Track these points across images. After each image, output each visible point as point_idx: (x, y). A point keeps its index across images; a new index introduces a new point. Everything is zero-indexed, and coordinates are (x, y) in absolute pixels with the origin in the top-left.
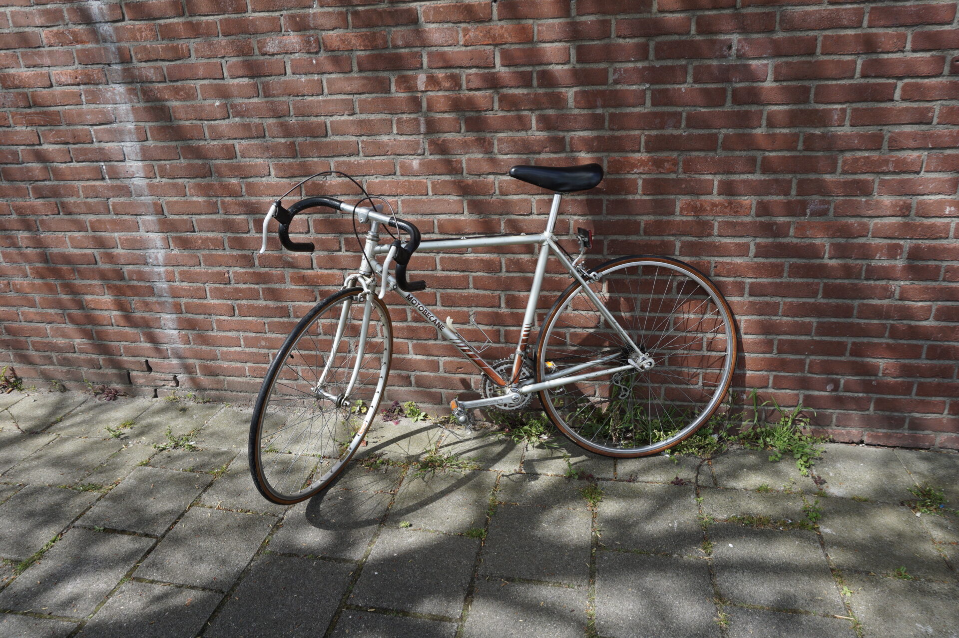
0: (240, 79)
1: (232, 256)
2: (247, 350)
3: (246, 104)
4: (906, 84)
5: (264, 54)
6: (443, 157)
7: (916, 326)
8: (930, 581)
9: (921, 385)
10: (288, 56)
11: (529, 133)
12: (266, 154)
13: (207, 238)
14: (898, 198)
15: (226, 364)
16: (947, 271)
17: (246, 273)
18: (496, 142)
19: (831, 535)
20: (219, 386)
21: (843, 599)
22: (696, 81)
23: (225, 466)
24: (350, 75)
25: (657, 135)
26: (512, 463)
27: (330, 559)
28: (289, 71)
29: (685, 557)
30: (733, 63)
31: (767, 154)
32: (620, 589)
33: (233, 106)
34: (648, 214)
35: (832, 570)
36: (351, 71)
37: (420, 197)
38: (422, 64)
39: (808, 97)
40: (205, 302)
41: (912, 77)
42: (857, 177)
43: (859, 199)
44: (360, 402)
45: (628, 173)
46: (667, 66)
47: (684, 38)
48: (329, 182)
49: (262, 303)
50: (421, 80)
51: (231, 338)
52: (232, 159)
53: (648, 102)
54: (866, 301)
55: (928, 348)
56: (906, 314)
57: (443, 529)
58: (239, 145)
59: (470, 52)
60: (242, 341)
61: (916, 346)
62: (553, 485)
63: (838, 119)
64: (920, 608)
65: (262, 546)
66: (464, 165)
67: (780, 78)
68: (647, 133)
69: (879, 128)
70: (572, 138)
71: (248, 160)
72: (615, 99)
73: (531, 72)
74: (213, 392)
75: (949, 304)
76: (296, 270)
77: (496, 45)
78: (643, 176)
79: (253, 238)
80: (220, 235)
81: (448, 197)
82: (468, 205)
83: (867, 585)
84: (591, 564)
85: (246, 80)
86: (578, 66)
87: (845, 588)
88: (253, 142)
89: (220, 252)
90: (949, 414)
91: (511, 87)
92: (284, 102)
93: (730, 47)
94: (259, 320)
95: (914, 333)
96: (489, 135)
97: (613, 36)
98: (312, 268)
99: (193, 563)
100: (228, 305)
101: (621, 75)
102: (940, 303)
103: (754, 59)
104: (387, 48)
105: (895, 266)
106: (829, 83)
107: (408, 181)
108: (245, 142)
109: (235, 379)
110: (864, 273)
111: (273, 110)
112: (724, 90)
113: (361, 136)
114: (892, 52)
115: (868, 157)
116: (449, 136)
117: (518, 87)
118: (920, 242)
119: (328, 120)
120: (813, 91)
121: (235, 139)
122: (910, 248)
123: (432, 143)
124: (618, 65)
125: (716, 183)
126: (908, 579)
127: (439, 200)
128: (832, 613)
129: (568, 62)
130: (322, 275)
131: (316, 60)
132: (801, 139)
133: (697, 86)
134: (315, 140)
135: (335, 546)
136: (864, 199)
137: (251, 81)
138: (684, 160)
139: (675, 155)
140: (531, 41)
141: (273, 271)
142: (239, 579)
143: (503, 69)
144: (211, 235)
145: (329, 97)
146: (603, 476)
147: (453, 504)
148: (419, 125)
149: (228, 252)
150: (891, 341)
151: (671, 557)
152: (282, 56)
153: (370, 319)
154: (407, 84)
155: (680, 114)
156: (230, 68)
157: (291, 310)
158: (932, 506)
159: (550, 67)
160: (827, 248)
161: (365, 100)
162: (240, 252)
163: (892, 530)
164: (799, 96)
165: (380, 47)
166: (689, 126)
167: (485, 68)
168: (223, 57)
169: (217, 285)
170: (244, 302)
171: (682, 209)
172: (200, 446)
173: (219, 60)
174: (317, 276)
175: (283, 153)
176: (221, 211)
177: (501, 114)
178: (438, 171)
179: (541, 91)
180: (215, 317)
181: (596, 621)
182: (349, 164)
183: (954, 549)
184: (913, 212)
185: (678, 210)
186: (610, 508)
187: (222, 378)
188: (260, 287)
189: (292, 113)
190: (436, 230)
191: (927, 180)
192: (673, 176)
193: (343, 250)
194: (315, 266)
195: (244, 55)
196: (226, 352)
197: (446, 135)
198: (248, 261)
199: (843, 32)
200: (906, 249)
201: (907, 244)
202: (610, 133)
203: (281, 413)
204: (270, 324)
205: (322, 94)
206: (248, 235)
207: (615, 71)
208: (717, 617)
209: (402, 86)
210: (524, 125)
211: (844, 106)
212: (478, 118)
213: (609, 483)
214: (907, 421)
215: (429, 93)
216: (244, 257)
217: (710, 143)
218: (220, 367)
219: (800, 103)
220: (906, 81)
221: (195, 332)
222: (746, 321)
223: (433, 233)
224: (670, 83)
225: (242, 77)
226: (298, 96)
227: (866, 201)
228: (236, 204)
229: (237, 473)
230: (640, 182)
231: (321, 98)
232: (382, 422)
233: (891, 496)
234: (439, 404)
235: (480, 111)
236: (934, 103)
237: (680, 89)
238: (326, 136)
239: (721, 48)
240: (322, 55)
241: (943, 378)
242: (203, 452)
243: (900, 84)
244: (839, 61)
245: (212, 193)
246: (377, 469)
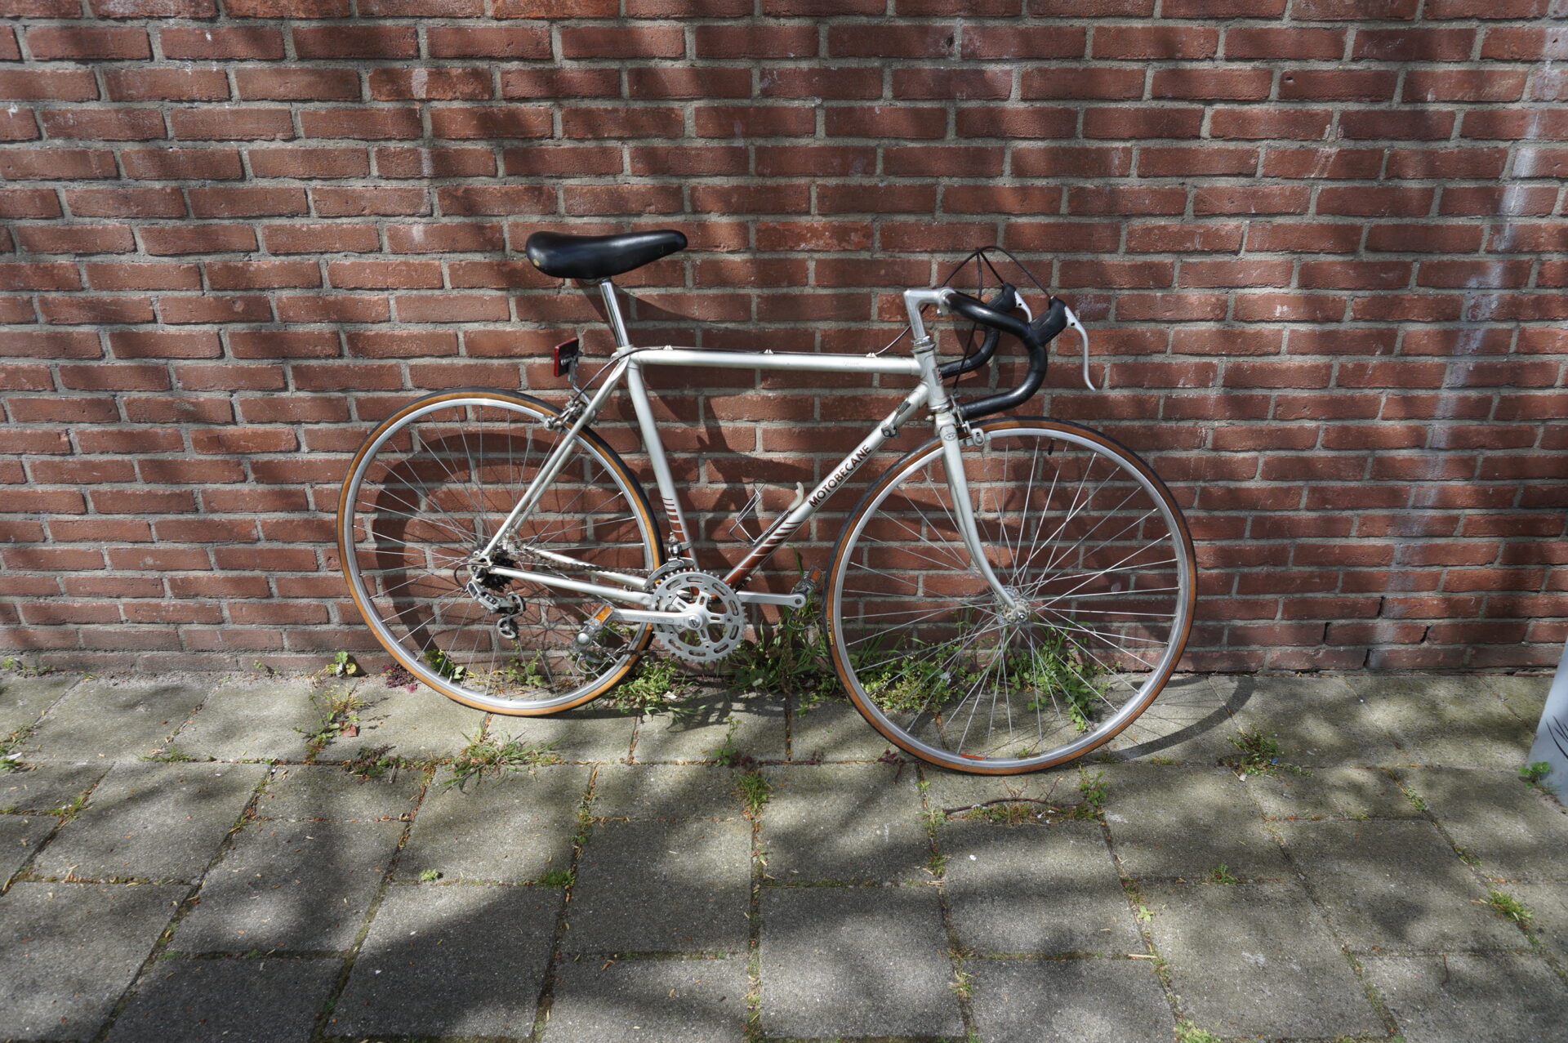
0: (57, 64)
1: (73, 403)
2: (118, 574)
3: (74, 113)
4: (1218, 112)
5: (105, 17)
6: (467, 220)
7: (1237, 490)
8: (1260, 881)
9: (1244, 577)
10: (153, 23)
11: (620, 179)
12: (124, 211)
13: (17, 370)
14: (1209, 292)
15: (78, 602)
16: (1278, 405)
17: (103, 434)
18: (561, 195)
19: (1121, 825)
20: (68, 643)
21: (1140, 926)
22: (897, 97)
23: (81, 798)
24: (282, 65)
25: (837, 186)
26: (617, 747)
27: (291, 954)
28: (158, 52)
29: (902, 884)
30: (956, 67)
31: (1013, 220)
32: (799, 952)
33: (48, 116)
34: (826, 319)
35: (1124, 881)
36: (283, 58)
37: (429, 293)
38: (418, 50)
39: (1074, 128)
40: (24, 489)
41: (1226, 101)
42: (1149, 258)
43: (1151, 293)
44: (344, 655)
45: (792, 249)
46: (850, 69)
47: (875, 21)
48: (255, 264)
49: (140, 487)
50: (419, 76)
51: (84, 553)
52: (54, 218)
53: (821, 129)
54: (1165, 454)
55: (1253, 521)
56: (1223, 470)
57: (498, 877)
58: (66, 192)
59: (507, 30)
60: (107, 558)
61: (1238, 518)
62: (687, 781)
63: (1120, 165)
64: (1248, 927)
65: (158, 945)
66: (506, 235)
67: (1030, 95)
68: (820, 181)
69: (1181, 180)
70: (694, 189)
71: (88, 220)
72: (769, 123)
73: (619, 71)
74: (57, 655)
75: (1282, 453)
76: (202, 427)
77: (552, 20)
78: (816, 256)
79: (113, 368)
80: (43, 364)
81: (481, 292)
82: (518, 305)
83: (1173, 900)
84: (751, 913)
85: (69, 67)
86: (700, 64)
87: (1143, 909)
88: (95, 186)
89: (47, 396)
90: (1283, 619)
91: (583, 97)
92: (152, 111)
93: (951, 41)
94: (139, 518)
95: (1236, 499)
96: (549, 182)
97: (757, 12)
98: (235, 422)
99: (18, 994)
100: (73, 494)
101: (773, 81)
102: (1268, 453)
103: (990, 61)
104: (350, 17)
105: (1205, 398)
106: (1105, 105)
107: (406, 264)
108: (79, 187)
109: (101, 628)
110: (1161, 410)
111: (133, 127)
112: (943, 112)
113: (310, 179)
114: (1198, 60)
115: (1164, 227)
116: (477, 183)
117: (596, 97)
118: (1241, 359)
119: (245, 149)
120: (1081, 120)
121: (58, 179)
122: (1227, 370)
123: (444, 194)
124: (768, 65)
125: (935, 267)
126: (1230, 882)
127: (464, 297)
128: (1124, 952)
129: (682, 56)
130: (255, 434)
131: (212, 34)
132: (1065, 197)
133: (900, 104)
134: (221, 186)
135: (301, 928)
136: (1159, 294)
137: (82, 69)
138: (882, 229)
139: (867, 219)
140: (615, 15)
141: (158, 429)
142: (114, 1013)
143: (569, 65)
144: (24, 363)
145: (244, 106)
146: (768, 757)
147: (515, 830)
148: (419, 161)
149: (63, 395)
150: (1202, 514)
151: (880, 886)
152: (142, 23)
153: (355, 510)
154: (395, 84)
155: (874, 150)
156: (33, 40)
157: (200, 499)
158: (1261, 762)
159: (652, 63)
160: (1107, 371)
161: (315, 113)
162: (88, 396)
163: (1207, 805)
164: (1058, 125)
165: (337, 14)
166: (888, 171)
167: (535, 60)
168: (17, 18)
169: (46, 458)
170: (105, 487)
171: (881, 310)
172: (32, 761)
173: (10, 23)
174: (245, 436)
175: (161, 209)
176: (42, 319)
177: (567, 145)
178: (460, 246)
179: (639, 105)
180: (46, 518)
181: (762, 1013)
182: (293, 232)
183: (1292, 826)
184: (1230, 314)
185: (874, 311)
186: (783, 813)
187: (72, 627)
188: (134, 459)
189: (171, 134)
190: (463, 350)
191: (1249, 264)
192: (865, 255)
193: (292, 387)
194: (239, 417)
195: (64, 16)
196: (77, 580)
197: (470, 180)
198: (107, 411)
199: (1124, 24)
200: (1221, 372)
201: (1222, 364)
202: (758, 181)
203: (197, 686)
204: (159, 525)
205: (229, 99)
206: (102, 363)
207: (763, 75)
208: (955, 980)
209: (384, 90)
210: (607, 165)
211: (1129, 144)
212: (526, 152)
213: (779, 770)
214: (1226, 632)
215: (435, 104)
216: (98, 403)
217: (924, 202)
218: (66, 608)
219: (1061, 138)
220: (1219, 106)
221: (9, 545)
222: (988, 490)
223: (457, 355)
224: (855, 98)
225: (61, 59)
226: (180, 101)
227: (1163, 296)
228: (71, 305)
229: (107, 809)
230: (812, 265)
231: (227, 106)
232: (385, 689)
233: (1204, 751)
234: (486, 651)
235: (531, 139)
236: (1258, 143)
237: (873, 108)
238: (243, 178)
239: (937, 42)
240: (224, 24)
241: (1275, 565)
242: (40, 773)
243: (1209, 112)
244: (1119, 71)
245: (17, 283)
246: (378, 776)
